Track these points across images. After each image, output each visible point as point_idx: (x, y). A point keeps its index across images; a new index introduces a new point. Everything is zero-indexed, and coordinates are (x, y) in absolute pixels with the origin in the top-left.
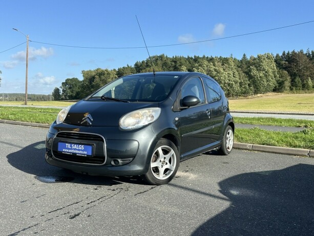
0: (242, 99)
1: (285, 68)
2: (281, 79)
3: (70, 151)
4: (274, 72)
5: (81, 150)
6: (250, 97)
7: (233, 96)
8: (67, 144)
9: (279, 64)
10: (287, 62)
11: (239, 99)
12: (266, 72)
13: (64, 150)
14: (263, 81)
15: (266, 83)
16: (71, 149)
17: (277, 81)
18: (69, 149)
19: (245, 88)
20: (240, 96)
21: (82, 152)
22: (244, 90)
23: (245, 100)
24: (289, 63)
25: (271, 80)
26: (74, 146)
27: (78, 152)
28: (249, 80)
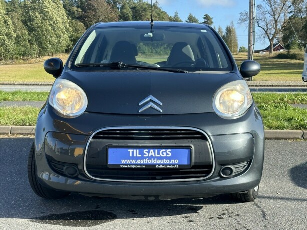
0: (21, 64)
1: (80, 18)
2: (75, 35)
3: (139, 162)
4: (64, 23)
5: (166, 158)
6: (32, 61)
7: (5, 60)
8: (131, 151)
9: (69, 11)
10: (80, 10)
11: (16, 64)
12: (54, 23)
13: (123, 162)
14: (51, 37)
15: (54, 40)
16: (142, 158)
17: (70, 37)
18: (137, 159)
19: (24, 46)
20: (17, 58)
21: (168, 162)
22: (22, 49)
23: (26, 65)
24: (83, 10)
25: (62, 35)
26: (148, 152)
27: (159, 162)
28: (29, 35)
